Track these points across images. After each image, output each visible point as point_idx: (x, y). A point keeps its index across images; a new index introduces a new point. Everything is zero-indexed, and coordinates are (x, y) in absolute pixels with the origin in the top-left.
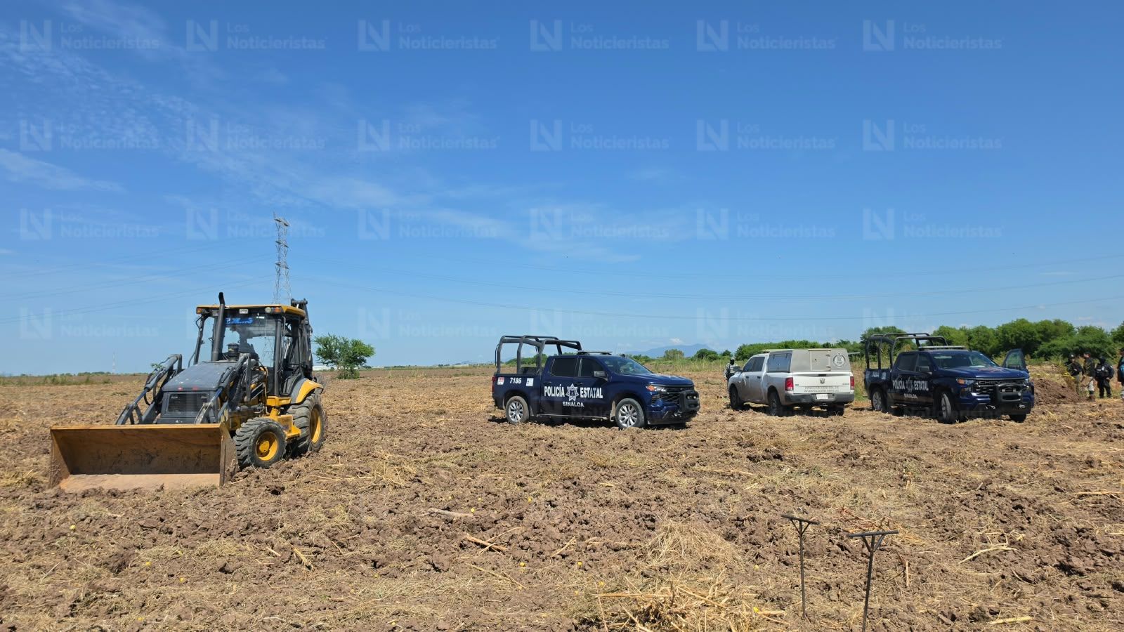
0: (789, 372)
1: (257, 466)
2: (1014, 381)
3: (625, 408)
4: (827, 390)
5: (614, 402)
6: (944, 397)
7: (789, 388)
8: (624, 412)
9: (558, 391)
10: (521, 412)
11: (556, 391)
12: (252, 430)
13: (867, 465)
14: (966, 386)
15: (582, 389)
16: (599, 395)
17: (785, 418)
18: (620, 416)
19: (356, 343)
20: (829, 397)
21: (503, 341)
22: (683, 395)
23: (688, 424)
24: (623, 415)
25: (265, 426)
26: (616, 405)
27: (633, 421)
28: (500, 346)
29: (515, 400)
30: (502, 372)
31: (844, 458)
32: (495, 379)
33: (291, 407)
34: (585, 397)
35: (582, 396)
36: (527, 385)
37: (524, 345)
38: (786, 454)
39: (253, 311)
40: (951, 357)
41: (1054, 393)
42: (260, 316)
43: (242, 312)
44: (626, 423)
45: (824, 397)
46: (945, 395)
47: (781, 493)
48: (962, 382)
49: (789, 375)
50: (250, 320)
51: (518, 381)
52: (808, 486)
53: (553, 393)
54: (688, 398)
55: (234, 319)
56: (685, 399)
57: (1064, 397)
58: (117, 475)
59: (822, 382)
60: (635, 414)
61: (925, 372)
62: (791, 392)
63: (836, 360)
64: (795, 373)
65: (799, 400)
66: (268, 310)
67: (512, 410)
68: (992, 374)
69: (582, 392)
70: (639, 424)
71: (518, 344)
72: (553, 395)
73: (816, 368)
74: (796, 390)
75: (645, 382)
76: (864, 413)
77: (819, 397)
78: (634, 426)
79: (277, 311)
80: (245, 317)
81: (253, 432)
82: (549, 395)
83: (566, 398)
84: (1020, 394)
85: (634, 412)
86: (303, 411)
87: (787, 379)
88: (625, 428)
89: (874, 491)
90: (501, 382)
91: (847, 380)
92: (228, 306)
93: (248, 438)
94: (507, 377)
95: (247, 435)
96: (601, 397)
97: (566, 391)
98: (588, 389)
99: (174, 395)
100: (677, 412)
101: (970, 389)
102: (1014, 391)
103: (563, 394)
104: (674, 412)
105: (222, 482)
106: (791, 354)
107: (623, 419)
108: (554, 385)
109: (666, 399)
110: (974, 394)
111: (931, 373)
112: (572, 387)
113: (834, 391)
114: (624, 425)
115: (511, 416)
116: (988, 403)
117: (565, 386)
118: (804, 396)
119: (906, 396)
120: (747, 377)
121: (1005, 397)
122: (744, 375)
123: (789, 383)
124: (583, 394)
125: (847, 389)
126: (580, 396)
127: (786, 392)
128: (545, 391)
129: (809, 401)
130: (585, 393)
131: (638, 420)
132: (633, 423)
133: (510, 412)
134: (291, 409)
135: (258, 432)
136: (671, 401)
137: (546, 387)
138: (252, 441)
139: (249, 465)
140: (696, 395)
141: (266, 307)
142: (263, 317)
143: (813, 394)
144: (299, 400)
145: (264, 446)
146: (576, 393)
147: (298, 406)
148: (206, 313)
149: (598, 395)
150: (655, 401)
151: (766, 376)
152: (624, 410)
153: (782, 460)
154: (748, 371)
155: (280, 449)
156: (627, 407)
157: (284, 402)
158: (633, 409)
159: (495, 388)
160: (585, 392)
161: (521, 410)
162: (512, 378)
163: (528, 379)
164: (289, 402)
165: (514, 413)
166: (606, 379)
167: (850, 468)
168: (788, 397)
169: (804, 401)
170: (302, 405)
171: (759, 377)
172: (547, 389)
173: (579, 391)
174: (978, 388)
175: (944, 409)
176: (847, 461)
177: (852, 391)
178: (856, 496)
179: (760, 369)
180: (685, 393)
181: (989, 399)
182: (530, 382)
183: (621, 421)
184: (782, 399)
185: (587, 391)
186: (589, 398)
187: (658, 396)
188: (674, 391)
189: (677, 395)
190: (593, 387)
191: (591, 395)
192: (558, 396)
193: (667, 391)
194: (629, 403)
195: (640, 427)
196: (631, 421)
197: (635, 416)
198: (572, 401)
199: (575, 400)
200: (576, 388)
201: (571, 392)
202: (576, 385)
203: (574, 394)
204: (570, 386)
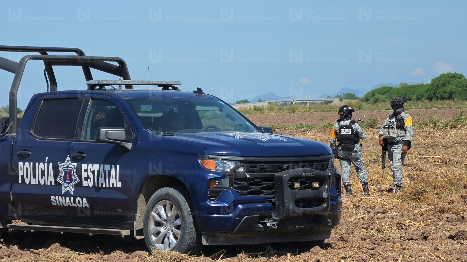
3: (161, 210)
5: (142, 197)
8: (158, 219)
9: (43, 173)
11: (38, 173)
15: (84, 166)
16: (115, 180)
18: (152, 226)
24: (158, 224)
26: (147, 201)
27: (175, 237)
34: (91, 185)
35: (85, 184)
53: (34, 177)
54: (296, 186)
56: (288, 192)
60: (178, 222)
69: (84, 175)
70: (185, 246)
72: (33, 182)
78: (176, 248)
82: (27, 181)
83: (57, 189)
85: (177, 217)
96: (119, 185)
97: (56, 172)
98: (96, 167)
103: (51, 179)
107: (158, 233)
112: (68, 164)
114: (158, 245)
117: (55, 160)
124: (86, 179)
126: (81, 183)
128: (20, 173)
130: (91, 175)
131: (183, 236)
132: (173, 242)
136: (258, 192)
137: (20, 164)
146: (75, 176)
149: (113, 181)
152: (160, 216)
156: (165, 207)
158: (174, 212)
160: (90, 172)
166: (129, 146)
172: (23, 168)
173: (79, 172)
180: (290, 174)
183: (154, 238)
185: (93, 172)
186: (97, 188)
187: (226, 182)
188: (263, 170)
189: (271, 179)
190: (103, 162)
191: (102, 180)
192: (42, 183)
193: (248, 171)
194: (166, 197)
195: (185, 252)
196: (172, 237)
197: (178, 227)
198: (67, 194)
199: (72, 192)
200: (75, 164)
201: (66, 174)
202: (74, 159)
203: (71, 179)
204: (63, 161)
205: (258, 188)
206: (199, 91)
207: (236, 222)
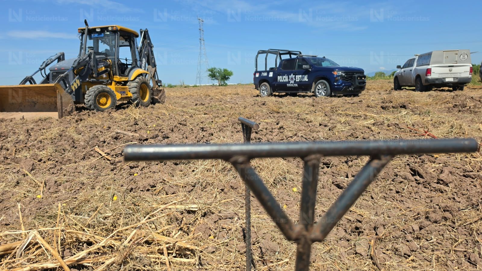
0: (429, 65)
1: (98, 110)
3: (320, 86)
4: (453, 76)
5: (314, 83)
7: (428, 75)
8: (319, 88)
9: (285, 79)
10: (267, 91)
11: (283, 79)
12: (93, 91)
13: (471, 111)
15: (297, 76)
16: (306, 79)
17: (424, 92)
18: (317, 90)
19: (225, 70)
20: (454, 80)
21: (259, 53)
22: (355, 77)
23: (360, 94)
24: (319, 90)
25: (101, 89)
28: (257, 56)
29: (264, 85)
30: (258, 70)
31: (454, 107)
32: (255, 74)
33: (129, 82)
34: (299, 81)
35: (297, 81)
36: (270, 76)
37: (269, 54)
38: (411, 106)
39: (103, 30)
42: (107, 32)
43: (98, 30)
44: (320, 94)
45: (451, 80)
47: (388, 126)
49: (429, 67)
50: (103, 35)
51: (265, 74)
52: (413, 121)
54: (359, 78)
55: (95, 35)
56: (356, 80)
58: (20, 112)
60: (325, 89)
62: (429, 77)
63: (462, 56)
64: (433, 66)
65: (434, 82)
66: (110, 29)
67: (263, 90)
69: (297, 78)
70: (327, 95)
71: (266, 54)
72: (282, 81)
73: (446, 63)
74: (433, 76)
75: (333, 70)
76: (477, 90)
77: (447, 80)
78: (325, 95)
79: (114, 28)
80: (99, 33)
81: (93, 92)
82: (280, 81)
83: (289, 82)
85: (325, 87)
86: (134, 84)
87: (428, 70)
88: (318, 97)
89: (472, 126)
90: (257, 75)
91: (468, 69)
92: (91, 27)
93: (91, 95)
94: (260, 73)
95: (90, 94)
96: (307, 80)
97: (289, 78)
98: (300, 76)
99: (54, 72)
100: (350, 87)
103: (287, 80)
104: (349, 87)
105: (61, 116)
106: (431, 54)
107: (319, 92)
108: (283, 75)
109: (344, 79)
112: (292, 76)
113: (458, 76)
114: (319, 95)
115: (262, 93)
117: (288, 75)
118: (437, 79)
120: (404, 71)
122: (403, 70)
123: (429, 71)
125: (467, 75)
127: (426, 77)
128: (278, 79)
129: (440, 82)
131: (327, 93)
132: (324, 94)
133: (261, 91)
134: (128, 84)
135: (97, 92)
136: (347, 81)
137: (278, 77)
138: (93, 97)
139: (93, 110)
140: (365, 77)
141: (109, 27)
142: (109, 33)
143: (443, 78)
144: (132, 78)
145: (103, 100)
146: (294, 79)
147: (132, 82)
148: (82, 32)
150: (337, 81)
151: (415, 69)
152: (319, 87)
153: (406, 108)
154: (406, 67)
155: (113, 103)
156: (321, 85)
157: (124, 79)
158: (324, 86)
159: (255, 78)
160: (299, 77)
161: (267, 90)
162: (262, 73)
163: (270, 73)
164: (127, 80)
165: (264, 92)
166: (310, 70)
167: (456, 113)
168: (427, 80)
169: (437, 82)
170: (134, 81)
171: (411, 70)
172: (279, 78)
173: (295, 78)
176: (456, 109)
177: (470, 76)
178: (452, 127)
179: (412, 66)
180: (356, 75)
182: (271, 75)
183: (317, 93)
184: (423, 81)
186: (300, 81)
187: (339, 78)
188: (349, 75)
189: (351, 77)
190: (302, 75)
191: (302, 79)
192: (284, 81)
193: (345, 75)
194: (322, 82)
195: (328, 96)
197: (325, 90)
198: (292, 83)
199: (293, 83)
200: (294, 76)
201: (291, 78)
202: (294, 75)
204: (291, 75)
205: (348, 79)
206: (324, 57)
207: (342, 88)
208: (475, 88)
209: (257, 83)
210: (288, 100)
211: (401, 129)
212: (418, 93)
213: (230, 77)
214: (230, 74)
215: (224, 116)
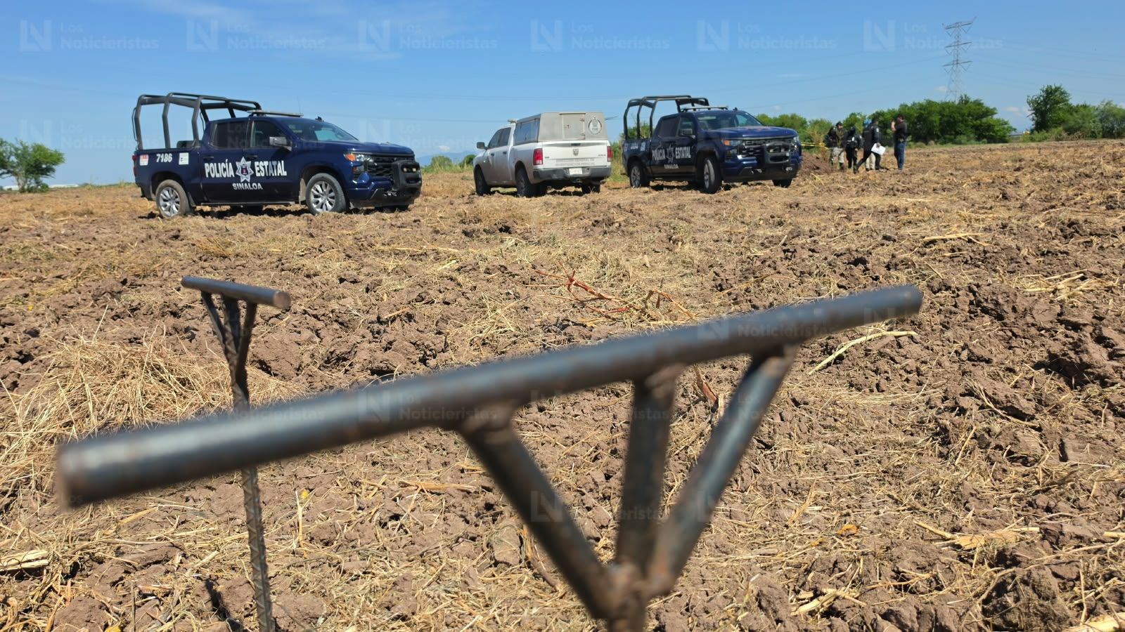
0: (537, 142)
2: (783, 140)
3: (318, 187)
4: (581, 164)
5: (302, 180)
6: (707, 163)
7: (538, 162)
8: (317, 193)
9: (225, 170)
10: (178, 203)
11: (221, 170)
13: (623, 231)
14: (731, 147)
15: (256, 163)
16: (281, 170)
17: (533, 198)
18: (312, 198)
19: (39, 149)
20: (583, 172)
21: (142, 102)
22: (396, 166)
23: (410, 206)
24: (316, 196)
26: (306, 184)
27: (331, 204)
28: (137, 110)
29: (168, 186)
30: (145, 148)
31: (594, 226)
32: (136, 158)
34: (263, 175)
35: (258, 175)
36: (180, 163)
37: (172, 106)
38: (519, 228)
40: (714, 118)
41: (809, 164)
44: (322, 208)
45: (579, 172)
46: (709, 162)
47: (488, 271)
48: (727, 143)
49: (538, 146)
51: (168, 158)
52: (532, 259)
53: (218, 172)
54: (405, 170)
56: (400, 173)
57: (818, 168)
59: (576, 153)
60: (332, 194)
61: (688, 136)
62: (540, 167)
63: (591, 125)
64: (544, 143)
65: (549, 176)
67: (165, 200)
68: (760, 132)
69: (257, 169)
70: (339, 208)
71: (163, 105)
72: (218, 176)
73: (568, 136)
74: (546, 165)
75: (344, 149)
76: (621, 191)
77: (572, 172)
78: (333, 210)
82: (213, 176)
83: (237, 179)
84: (788, 154)
85: (331, 191)
87: (536, 151)
88: (318, 213)
89: (631, 260)
90: (144, 161)
91: (603, 150)
94: (152, 154)
96: (285, 174)
97: (235, 169)
98: (266, 163)
100: (390, 189)
101: (735, 151)
102: (782, 150)
103: (232, 173)
104: (386, 190)
106: (539, 119)
107: (317, 202)
108: (218, 159)
109: (374, 172)
110: (740, 157)
111: (694, 137)
112: (243, 162)
113: (590, 163)
114: (318, 210)
115: (163, 209)
116: (754, 167)
117: (233, 159)
118: (555, 171)
119: (667, 167)
120: (493, 155)
121: (774, 159)
122: (489, 152)
123: (538, 155)
124: (259, 172)
125: (603, 162)
126: (255, 173)
127: (535, 167)
128: (207, 171)
129: (561, 177)
130: (262, 169)
131: (337, 203)
132: (330, 207)
133: (162, 202)
137: (206, 165)
140: (417, 166)
143: (565, 169)
146: (250, 170)
149: (279, 171)
150: (357, 176)
151: (513, 150)
152: (318, 191)
153: (510, 233)
154: (494, 147)
156: (321, 186)
158: (328, 188)
159: (138, 170)
160: (262, 167)
161: (178, 200)
162: (158, 155)
163: (181, 155)
165: (168, 204)
166: (290, 149)
167: (600, 237)
168: (537, 174)
169: (555, 177)
171: (505, 153)
172: (209, 168)
173: (253, 167)
174: (745, 149)
175: (706, 177)
176: (598, 230)
177: (609, 164)
178: (603, 264)
179: (506, 143)
180: (399, 163)
181: (755, 162)
182: (184, 159)
183: (315, 206)
184: (530, 176)
185: (264, 167)
186: (267, 177)
187: (362, 167)
188: (384, 161)
189: (389, 167)
190: (270, 160)
191: (271, 171)
192: (225, 176)
193: (375, 161)
194: (322, 179)
195: (340, 212)
196: (328, 204)
197: (333, 198)
198: (245, 182)
199: (249, 180)
200: (250, 162)
201: (242, 169)
202: (247, 160)
203: (247, 172)
204: (240, 161)
205: (381, 172)
206: (319, 119)
207: (372, 193)
208: (618, 186)
209: (147, 180)
210: (241, 225)
211: (514, 276)
212: (523, 200)
213: (54, 167)
214: (56, 159)
215: (59, 277)
